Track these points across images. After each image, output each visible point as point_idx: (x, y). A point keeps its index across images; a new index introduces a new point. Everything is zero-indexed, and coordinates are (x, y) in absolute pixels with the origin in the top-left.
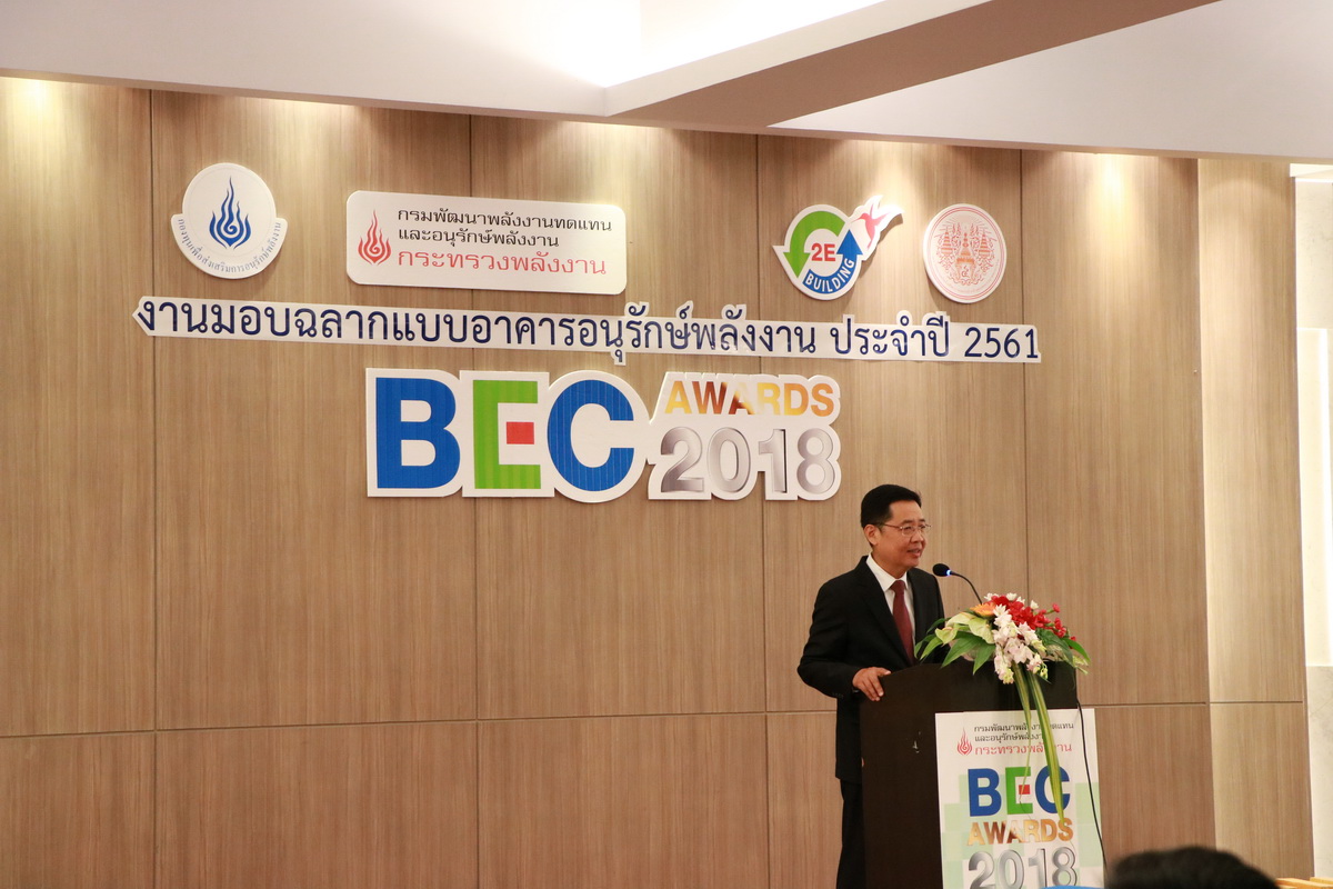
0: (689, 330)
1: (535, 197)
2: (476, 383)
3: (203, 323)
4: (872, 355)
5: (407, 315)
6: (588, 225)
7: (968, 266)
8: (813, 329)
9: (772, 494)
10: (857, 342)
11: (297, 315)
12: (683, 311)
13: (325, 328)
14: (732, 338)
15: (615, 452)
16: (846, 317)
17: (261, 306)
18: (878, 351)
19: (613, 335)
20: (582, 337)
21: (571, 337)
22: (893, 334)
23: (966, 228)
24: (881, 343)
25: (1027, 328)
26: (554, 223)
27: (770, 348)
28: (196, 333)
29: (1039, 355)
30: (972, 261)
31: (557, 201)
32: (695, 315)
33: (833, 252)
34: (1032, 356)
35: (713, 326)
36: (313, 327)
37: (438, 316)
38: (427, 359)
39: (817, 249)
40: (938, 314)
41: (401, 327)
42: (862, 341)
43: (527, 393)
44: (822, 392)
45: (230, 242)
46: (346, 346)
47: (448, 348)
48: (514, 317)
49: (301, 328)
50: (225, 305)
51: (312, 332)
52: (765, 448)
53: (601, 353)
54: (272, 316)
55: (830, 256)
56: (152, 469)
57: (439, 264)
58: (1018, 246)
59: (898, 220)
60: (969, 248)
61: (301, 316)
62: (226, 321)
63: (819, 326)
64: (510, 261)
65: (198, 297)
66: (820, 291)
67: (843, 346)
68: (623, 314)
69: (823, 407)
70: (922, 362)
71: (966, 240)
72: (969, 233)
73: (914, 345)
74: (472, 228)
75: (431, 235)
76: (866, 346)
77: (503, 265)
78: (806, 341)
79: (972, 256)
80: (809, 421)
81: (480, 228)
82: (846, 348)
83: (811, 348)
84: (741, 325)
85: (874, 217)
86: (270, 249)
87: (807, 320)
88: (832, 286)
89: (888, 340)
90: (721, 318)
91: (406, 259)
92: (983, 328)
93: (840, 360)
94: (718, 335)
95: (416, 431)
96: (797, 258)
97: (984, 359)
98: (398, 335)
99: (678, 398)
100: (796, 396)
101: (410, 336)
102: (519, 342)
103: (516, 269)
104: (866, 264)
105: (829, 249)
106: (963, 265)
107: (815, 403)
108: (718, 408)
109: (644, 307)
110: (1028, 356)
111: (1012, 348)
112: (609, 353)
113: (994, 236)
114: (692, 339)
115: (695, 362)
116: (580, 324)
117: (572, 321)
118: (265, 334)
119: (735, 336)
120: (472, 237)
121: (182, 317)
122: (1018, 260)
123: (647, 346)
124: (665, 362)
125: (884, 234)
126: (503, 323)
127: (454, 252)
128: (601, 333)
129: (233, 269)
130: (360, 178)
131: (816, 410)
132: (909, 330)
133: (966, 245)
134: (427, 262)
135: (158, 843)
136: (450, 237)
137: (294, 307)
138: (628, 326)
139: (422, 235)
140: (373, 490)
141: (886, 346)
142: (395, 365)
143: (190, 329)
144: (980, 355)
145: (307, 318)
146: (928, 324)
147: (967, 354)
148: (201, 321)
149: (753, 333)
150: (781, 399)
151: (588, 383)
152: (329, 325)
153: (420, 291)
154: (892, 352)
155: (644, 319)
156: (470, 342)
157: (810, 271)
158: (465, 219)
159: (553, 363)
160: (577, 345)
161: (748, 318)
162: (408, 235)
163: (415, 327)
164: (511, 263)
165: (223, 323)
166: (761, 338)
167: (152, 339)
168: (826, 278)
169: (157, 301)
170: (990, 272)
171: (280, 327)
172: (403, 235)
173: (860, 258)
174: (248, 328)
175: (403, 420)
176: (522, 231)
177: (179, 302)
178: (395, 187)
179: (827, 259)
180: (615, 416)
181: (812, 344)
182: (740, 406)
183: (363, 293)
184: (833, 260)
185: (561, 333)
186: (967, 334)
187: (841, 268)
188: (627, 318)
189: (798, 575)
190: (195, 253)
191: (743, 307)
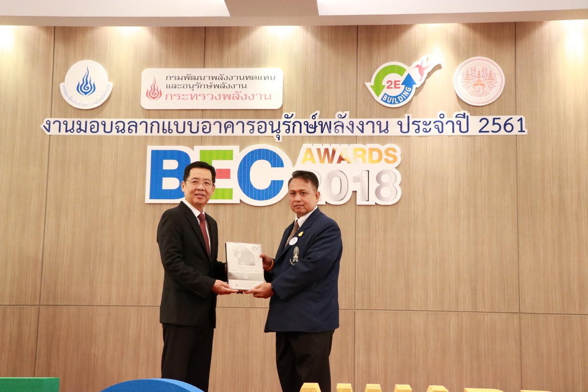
0: (317, 124)
1: (237, 66)
2: (201, 151)
3: (73, 129)
4: (422, 133)
5: (169, 122)
6: (263, 78)
7: (480, 87)
8: (387, 122)
9: (360, 201)
10: (413, 128)
11: (116, 124)
12: (314, 116)
13: (129, 129)
14: (341, 127)
15: (273, 182)
16: (406, 116)
17: (100, 120)
18: (426, 132)
19: (276, 127)
20: (259, 129)
21: (253, 129)
22: (434, 123)
23: (479, 68)
24: (428, 128)
25: (519, 117)
26: (245, 78)
27: (362, 131)
28: (69, 133)
29: (526, 131)
30: (483, 85)
31: (248, 67)
32: (320, 117)
33: (399, 84)
34: (522, 131)
35: (330, 122)
36: (123, 129)
37: (184, 122)
38: (178, 141)
39: (390, 83)
40: (462, 112)
41: (166, 127)
42: (417, 127)
43: (228, 156)
44: (391, 152)
45: (86, 93)
46: (140, 137)
47: (189, 137)
48: (223, 121)
49: (118, 129)
50: (83, 121)
51: (123, 131)
52: (357, 180)
53: (269, 136)
54: (105, 125)
55: (397, 86)
56: (45, 191)
57: (186, 98)
58: (513, 77)
59: (438, 67)
60: (481, 78)
61: (118, 124)
62: (83, 128)
63: (390, 120)
64: (221, 95)
65: (71, 118)
66: (391, 103)
67: (405, 129)
68: (281, 118)
69: (391, 159)
70: (452, 136)
71: (479, 74)
72: (481, 71)
73: (448, 128)
74: (203, 82)
75: (182, 86)
76: (419, 129)
77: (218, 98)
78: (384, 127)
79: (483, 82)
80: (383, 166)
81: (207, 82)
82: (407, 131)
83: (386, 131)
84: (346, 121)
85: (423, 66)
86: (104, 96)
87: (384, 117)
88: (398, 100)
89: (432, 126)
90: (335, 118)
91: (169, 97)
92: (490, 119)
93: (403, 136)
94: (333, 126)
95: (170, 174)
96: (378, 88)
97: (491, 133)
98: (165, 131)
99: (309, 156)
100: (375, 155)
101: (170, 131)
102: (226, 132)
103: (224, 99)
104: (418, 90)
105: (397, 83)
106: (477, 87)
107: (387, 157)
108: (331, 160)
109: (293, 115)
110: (519, 131)
111: (509, 128)
112: (273, 136)
113: (497, 71)
114: (319, 128)
115: (320, 139)
116: (258, 123)
117: (254, 122)
118: (101, 132)
119: (342, 126)
120: (203, 86)
121: (63, 127)
122: (513, 84)
123: (293, 132)
124: (303, 140)
125: (429, 74)
126: (218, 124)
127: (193, 93)
128: (269, 127)
129: (86, 105)
130: (150, 63)
131: (387, 161)
132: (444, 121)
133: (479, 77)
134: (179, 98)
135: (37, 355)
136: (192, 86)
137: (115, 121)
138: (284, 124)
139: (177, 86)
140: (148, 200)
141: (430, 129)
142: (163, 144)
143: (67, 131)
144: (488, 132)
145: (121, 126)
146: (456, 117)
147: (480, 131)
148: (72, 128)
149: (353, 125)
150: (367, 155)
151: (260, 150)
152: (131, 128)
153: (177, 111)
154: (434, 132)
155: (292, 120)
156: (200, 133)
157: (385, 94)
158: (199, 78)
159: (242, 142)
160: (256, 133)
161: (350, 117)
162: (171, 86)
163: (173, 127)
164: (222, 97)
165: (82, 128)
166: (357, 127)
167: (49, 136)
168: (395, 97)
169: (52, 120)
170: (494, 90)
171: (108, 129)
172: (168, 87)
173: (414, 87)
174: (93, 130)
175: (164, 169)
176: (228, 82)
177: (62, 120)
178: (167, 66)
179: (395, 87)
180: (274, 165)
181: (387, 129)
182: (343, 160)
183: (149, 113)
184: (399, 88)
185: (248, 128)
186: (481, 121)
187: (403, 92)
188: (283, 119)
189: (376, 242)
190: (69, 99)
191: (348, 113)
